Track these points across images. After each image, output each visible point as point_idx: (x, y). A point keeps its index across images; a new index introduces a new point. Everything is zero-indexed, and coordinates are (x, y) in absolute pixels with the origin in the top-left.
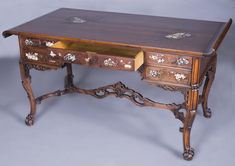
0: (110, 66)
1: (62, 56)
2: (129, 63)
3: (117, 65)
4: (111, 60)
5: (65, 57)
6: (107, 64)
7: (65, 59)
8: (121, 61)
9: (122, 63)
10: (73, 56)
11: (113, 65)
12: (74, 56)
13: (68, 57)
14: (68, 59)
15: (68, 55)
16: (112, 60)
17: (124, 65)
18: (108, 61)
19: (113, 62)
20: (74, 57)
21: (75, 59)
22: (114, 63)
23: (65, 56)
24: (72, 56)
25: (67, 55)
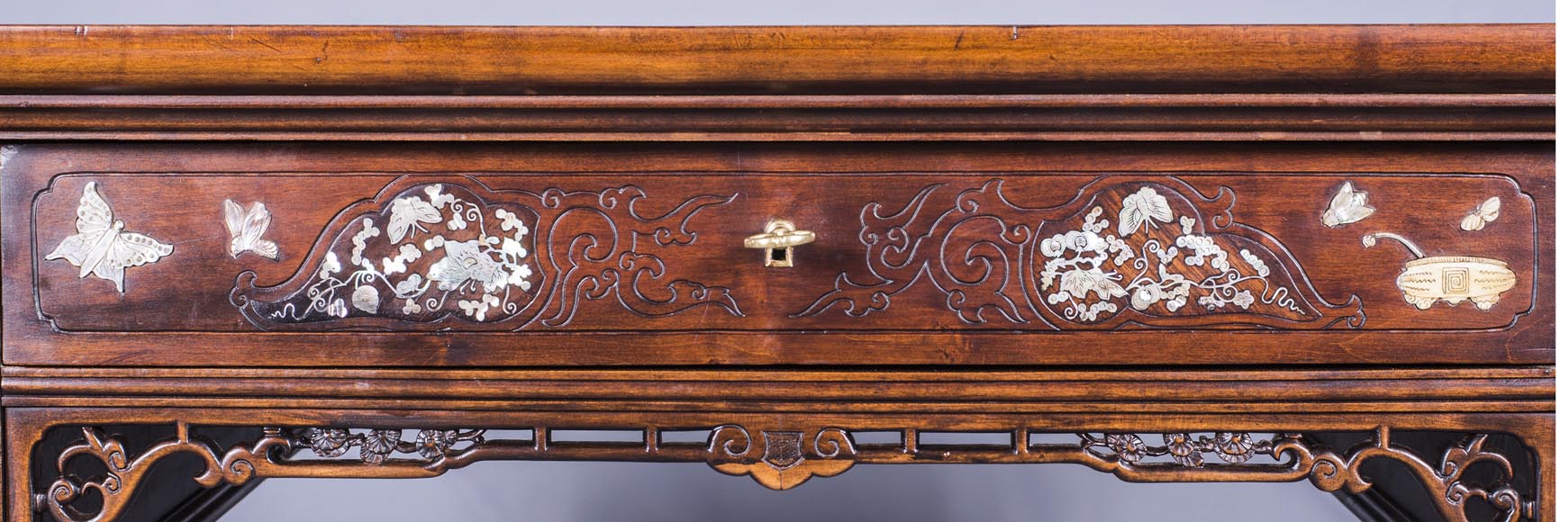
0: (1156, 310)
1: (286, 255)
2: (1471, 223)
3: (1276, 278)
4: (1166, 214)
5: (332, 262)
6: (1091, 298)
7: (337, 309)
8: (1348, 207)
9: (1351, 232)
10: (494, 228)
11: (1193, 297)
12: (509, 220)
13: (393, 266)
14: (401, 289)
15: (406, 211)
16: (1179, 209)
17: (1392, 261)
18: (1113, 229)
19: (1204, 246)
20: (513, 247)
21: (521, 275)
22: (1221, 263)
23: (345, 250)
24: (472, 231)
25: (382, 222)
